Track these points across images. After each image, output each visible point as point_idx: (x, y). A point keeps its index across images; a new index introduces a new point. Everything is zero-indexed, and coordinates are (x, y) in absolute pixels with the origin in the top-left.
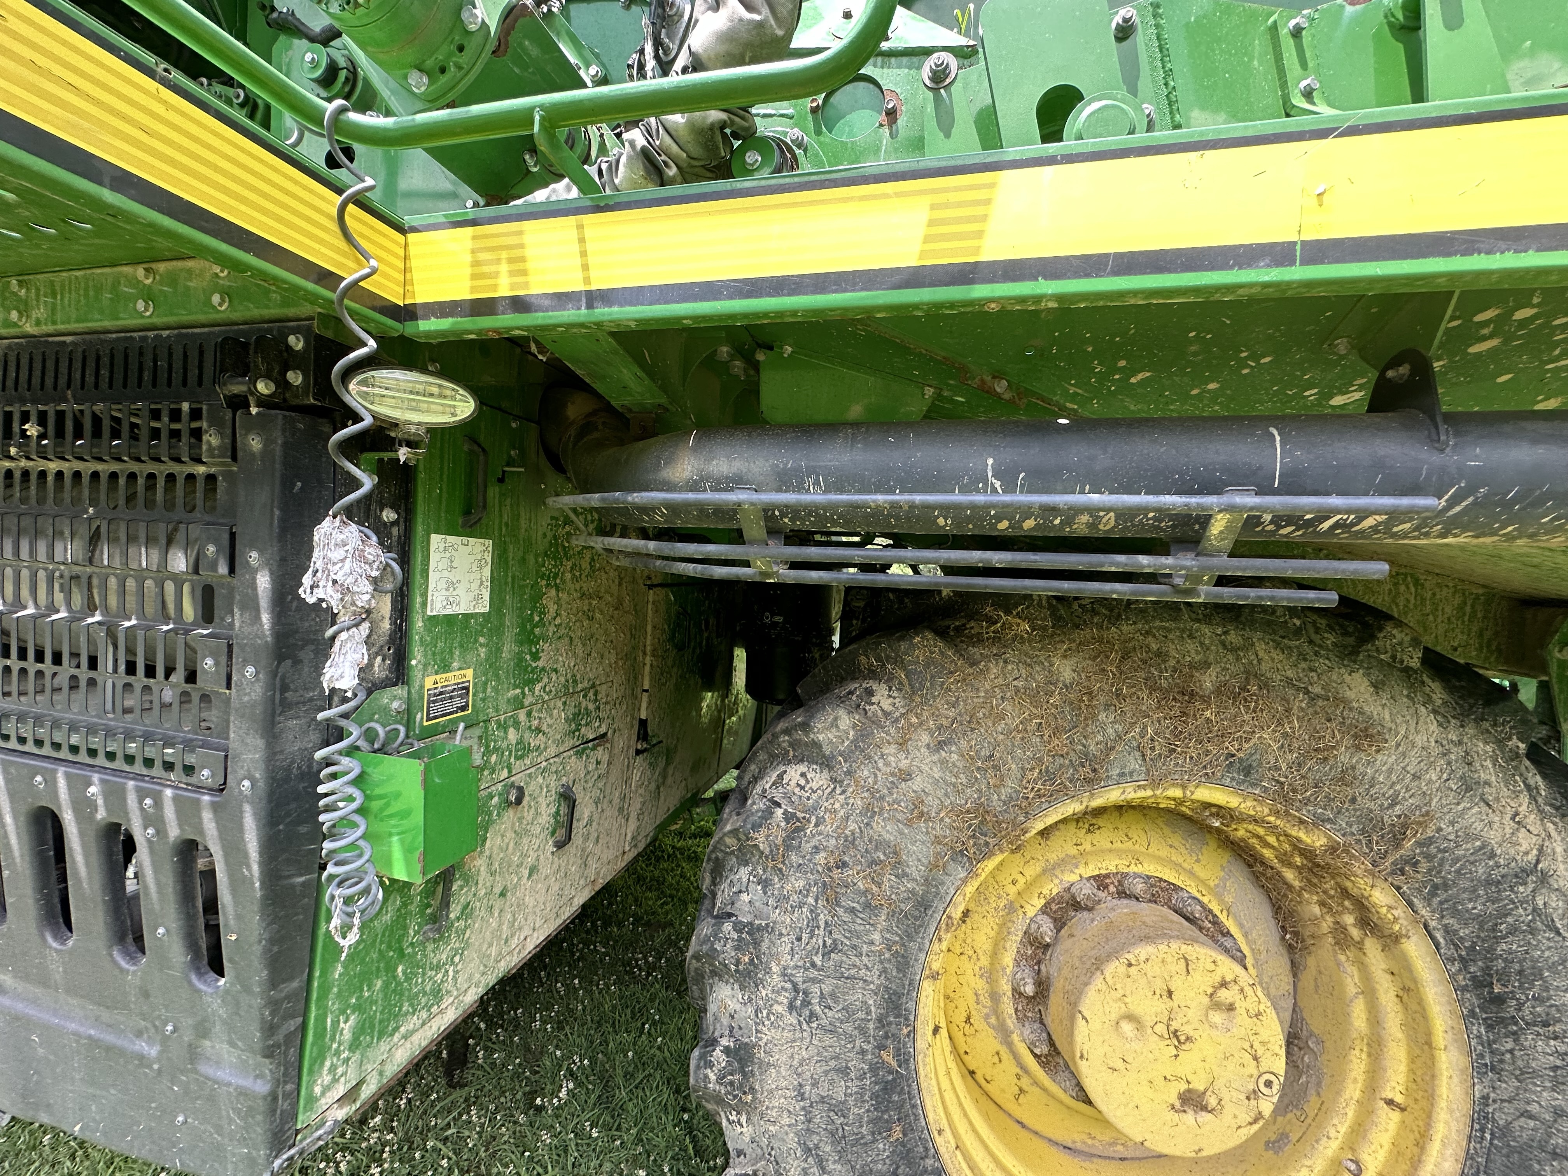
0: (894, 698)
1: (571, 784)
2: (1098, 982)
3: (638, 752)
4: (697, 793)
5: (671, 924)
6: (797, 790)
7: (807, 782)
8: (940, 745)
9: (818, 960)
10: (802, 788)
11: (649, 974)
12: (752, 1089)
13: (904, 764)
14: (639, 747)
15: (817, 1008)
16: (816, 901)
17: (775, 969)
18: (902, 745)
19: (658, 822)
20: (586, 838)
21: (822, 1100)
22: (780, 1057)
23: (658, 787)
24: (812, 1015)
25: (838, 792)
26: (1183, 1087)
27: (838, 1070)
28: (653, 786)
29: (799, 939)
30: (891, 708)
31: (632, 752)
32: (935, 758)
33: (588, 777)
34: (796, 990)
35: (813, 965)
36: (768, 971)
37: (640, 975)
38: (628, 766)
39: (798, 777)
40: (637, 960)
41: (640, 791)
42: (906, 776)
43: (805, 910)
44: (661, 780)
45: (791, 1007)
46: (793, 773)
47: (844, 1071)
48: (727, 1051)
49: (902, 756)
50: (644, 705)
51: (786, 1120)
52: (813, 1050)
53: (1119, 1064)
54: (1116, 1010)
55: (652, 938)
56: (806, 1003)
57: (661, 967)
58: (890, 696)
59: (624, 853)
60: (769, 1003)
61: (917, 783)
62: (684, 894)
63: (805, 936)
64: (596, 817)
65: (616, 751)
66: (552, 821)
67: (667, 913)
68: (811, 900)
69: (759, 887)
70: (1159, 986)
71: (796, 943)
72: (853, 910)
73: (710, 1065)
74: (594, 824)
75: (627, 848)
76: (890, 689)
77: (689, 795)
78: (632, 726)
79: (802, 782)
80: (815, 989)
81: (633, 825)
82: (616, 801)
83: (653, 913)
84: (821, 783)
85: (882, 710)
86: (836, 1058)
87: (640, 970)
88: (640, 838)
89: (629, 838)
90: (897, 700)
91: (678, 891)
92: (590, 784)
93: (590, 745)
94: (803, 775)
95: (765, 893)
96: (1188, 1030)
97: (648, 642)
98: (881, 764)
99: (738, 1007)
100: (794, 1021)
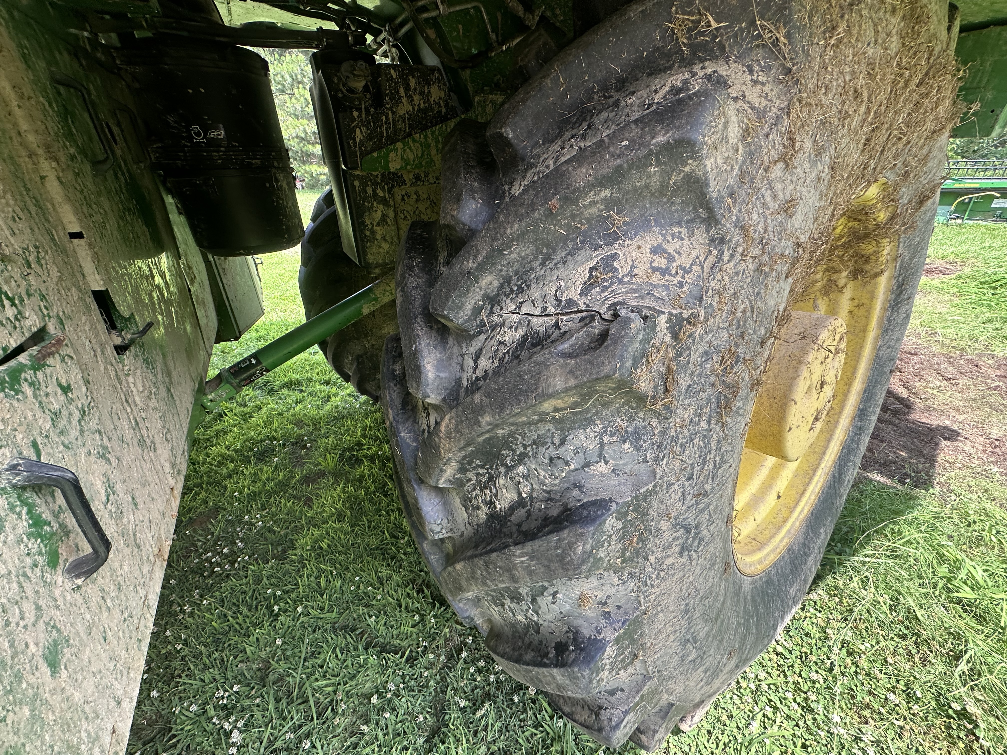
0: (763, 84)
1: (31, 454)
3: (120, 349)
4: (201, 379)
5: (217, 510)
6: (656, 278)
7: (671, 259)
8: (819, 153)
9: (708, 486)
10: (665, 272)
11: (232, 564)
14: (118, 341)
16: (709, 423)
17: (664, 525)
18: (787, 162)
19: (186, 432)
20: (118, 516)
22: (669, 599)
23: (169, 390)
24: (700, 541)
25: (726, 259)
26: (815, 414)
28: (163, 392)
29: (691, 478)
30: (764, 103)
31: (110, 351)
33: (62, 423)
34: (688, 530)
35: (705, 494)
36: (658, 534)
37: (224, 570)
38: (117, 376)
39: (649, 256)
40: (208, 560)
41: (153, 403)
42: (790, 209)
43: (696, 441)
44: (167, 380)
45: (682, 550)
46: (635, 254)
48: (617, 641)
49: (789, 179)
50: (88, 266)
51: (671, 638)
55: (208, 531)
56: (697, 535)
57: (241, 550)
58: (756, 82)
59: (172, 489)
60: (658, 564)
61: (798, 218)
62: (209, 476)
64: (115, 476)
65: (86, 358)
66: (34, 545)
67: (205, 502)
69: (627, 445)
71: (687, 484)
73: (602, 667)
74: (119, 487)
75: (172, 482)
76: (751, 72)
77: (197, 385)
78: (89, 308)
79: (662, 262)
81: (164, 452)
82: (129, 434)
83: (190, 510)
84: (694, 253)
85: (752, 108)
87: (219, 565)
88: (178, 461)
89: (168, 469)
90: (767, 88)
91: (202, 477)
92: (74, 433)
93: (23, 358)
94: (656, 250)
95: (637, 449)
96: (825, 378)
97: (24, 126)
99: (612, 591)
100: (684, 559)
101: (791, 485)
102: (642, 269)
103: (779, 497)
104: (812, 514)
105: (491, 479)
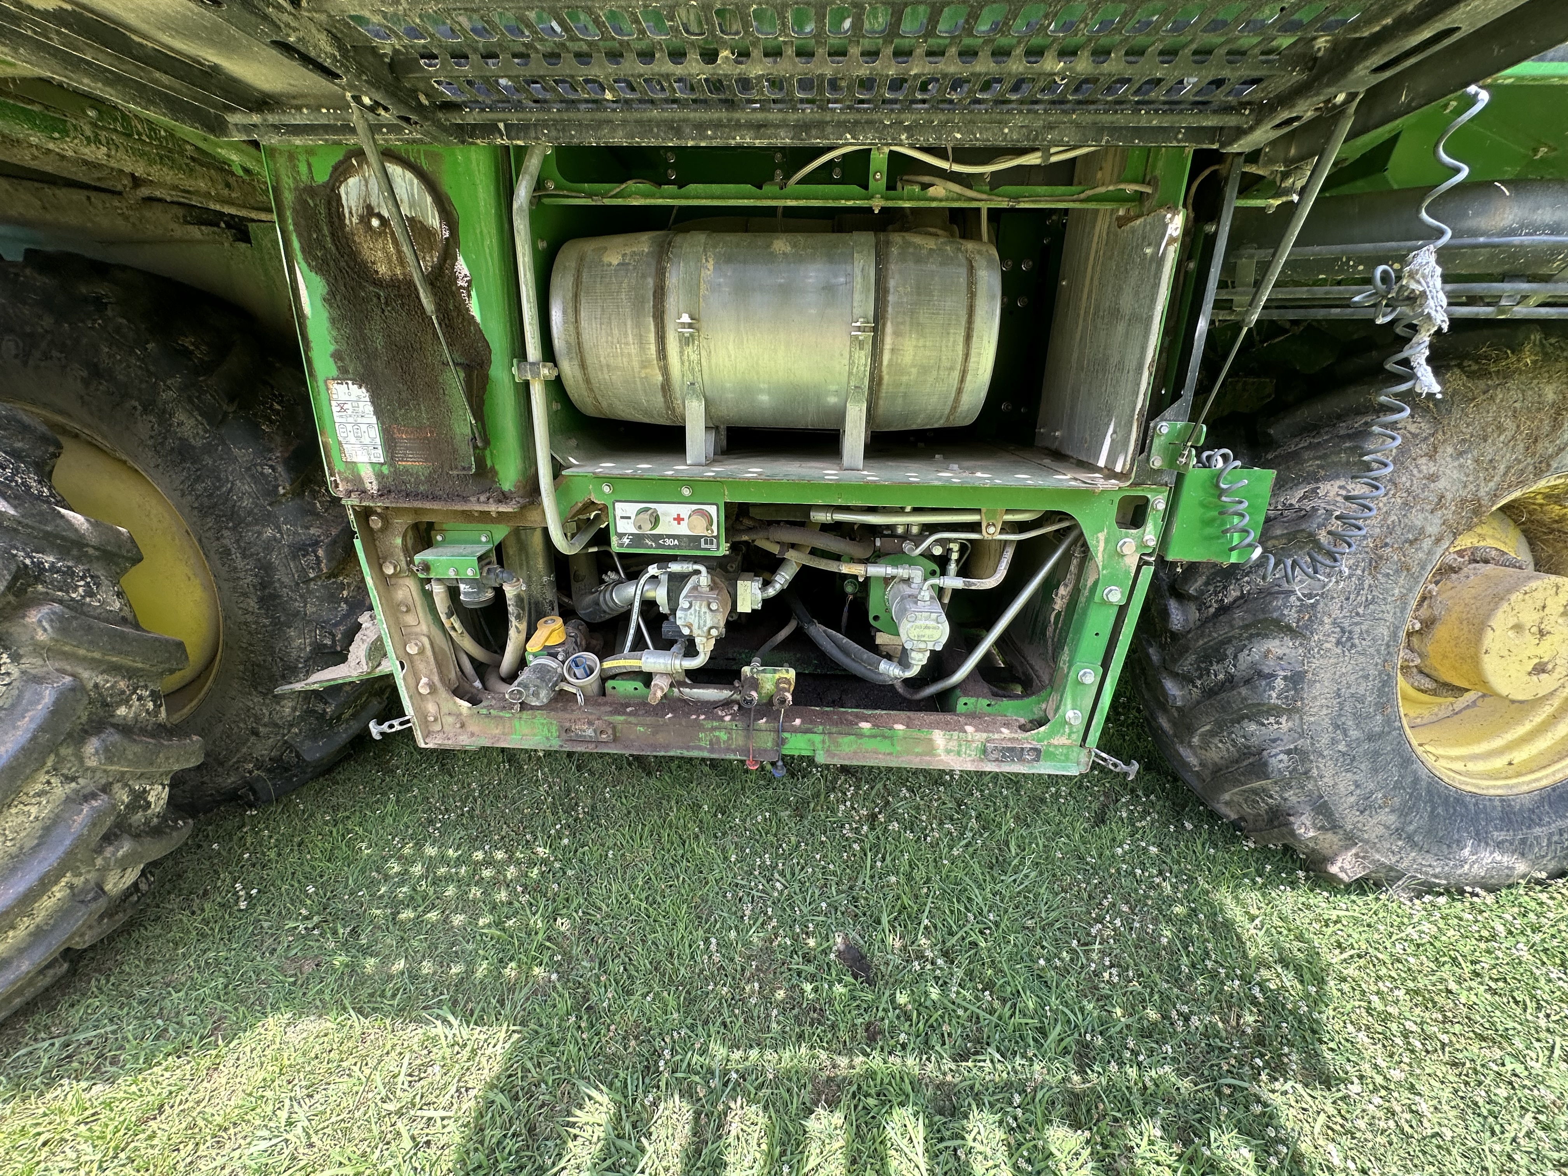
0: (1419, 423)
2: (1505, 606)
7: (1348, 491)
8: (1461, 454)
9: (1361, 611)
12: (1302, 699)
13: (1433, 470)
15: (1357, 641)
17: (1326, 620)
18: (1431, 457)
21: (1352, 696)
22: (1325, 676)
24: (1353, 646)
26: (1537, 661)
27: (1363, 677)
29: (1348, 599)
30: (1419, 431)
32: (1456, 464)
34: (1343, 631)
35: (1358, 614)
36: (1322, 623)
39: (1337, 489)
42: (1433, 478)
45: (1338, 643)
46: (1329, 488)
47: (1366, 677)
48: (1285, 678)
49: (1431, 464)
51: (1324, 711)
52: (1350, 667)
53: (1506, 653)
54: (1512, 621)
56: (1350, 639)
58: (1414, 422)
60: (1320, 644)
61: (1442, 484)
63: (1352, 597)
68: (1359, 572)
70: (1539, 604)
71: (1345, 602)
72: (1388, 575)
73: (1273, 688)
76: (1412, 417)
79: (1343, 492)
80: (1357, 629)
85: (1410, 433)
86: (1363, 669)
90: (1421, 425)
94: (1340, 487)
96: (1548, 628)
98: (1415, 472)
99: (1287, 651)
100: (1339, 651)
101: (1532, 759)
102: (1332, 494)
103: (1510, 764)
104: (1554, 790)
105: (1225, 588)
